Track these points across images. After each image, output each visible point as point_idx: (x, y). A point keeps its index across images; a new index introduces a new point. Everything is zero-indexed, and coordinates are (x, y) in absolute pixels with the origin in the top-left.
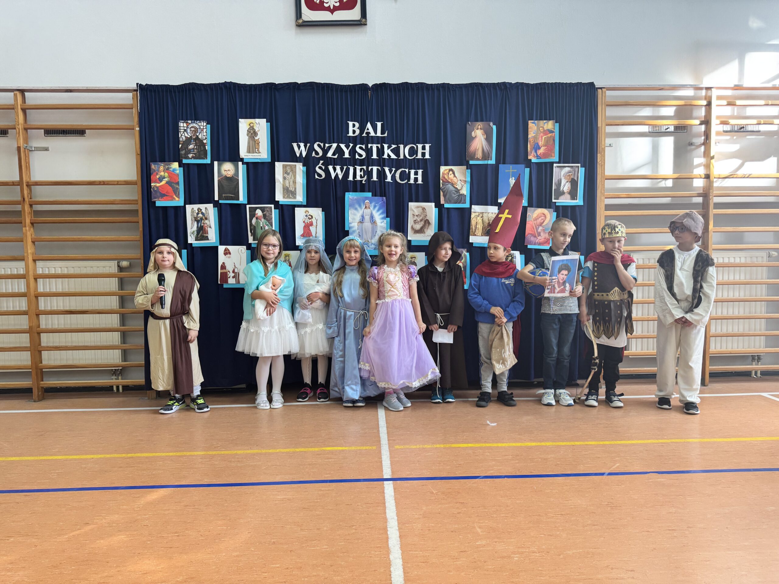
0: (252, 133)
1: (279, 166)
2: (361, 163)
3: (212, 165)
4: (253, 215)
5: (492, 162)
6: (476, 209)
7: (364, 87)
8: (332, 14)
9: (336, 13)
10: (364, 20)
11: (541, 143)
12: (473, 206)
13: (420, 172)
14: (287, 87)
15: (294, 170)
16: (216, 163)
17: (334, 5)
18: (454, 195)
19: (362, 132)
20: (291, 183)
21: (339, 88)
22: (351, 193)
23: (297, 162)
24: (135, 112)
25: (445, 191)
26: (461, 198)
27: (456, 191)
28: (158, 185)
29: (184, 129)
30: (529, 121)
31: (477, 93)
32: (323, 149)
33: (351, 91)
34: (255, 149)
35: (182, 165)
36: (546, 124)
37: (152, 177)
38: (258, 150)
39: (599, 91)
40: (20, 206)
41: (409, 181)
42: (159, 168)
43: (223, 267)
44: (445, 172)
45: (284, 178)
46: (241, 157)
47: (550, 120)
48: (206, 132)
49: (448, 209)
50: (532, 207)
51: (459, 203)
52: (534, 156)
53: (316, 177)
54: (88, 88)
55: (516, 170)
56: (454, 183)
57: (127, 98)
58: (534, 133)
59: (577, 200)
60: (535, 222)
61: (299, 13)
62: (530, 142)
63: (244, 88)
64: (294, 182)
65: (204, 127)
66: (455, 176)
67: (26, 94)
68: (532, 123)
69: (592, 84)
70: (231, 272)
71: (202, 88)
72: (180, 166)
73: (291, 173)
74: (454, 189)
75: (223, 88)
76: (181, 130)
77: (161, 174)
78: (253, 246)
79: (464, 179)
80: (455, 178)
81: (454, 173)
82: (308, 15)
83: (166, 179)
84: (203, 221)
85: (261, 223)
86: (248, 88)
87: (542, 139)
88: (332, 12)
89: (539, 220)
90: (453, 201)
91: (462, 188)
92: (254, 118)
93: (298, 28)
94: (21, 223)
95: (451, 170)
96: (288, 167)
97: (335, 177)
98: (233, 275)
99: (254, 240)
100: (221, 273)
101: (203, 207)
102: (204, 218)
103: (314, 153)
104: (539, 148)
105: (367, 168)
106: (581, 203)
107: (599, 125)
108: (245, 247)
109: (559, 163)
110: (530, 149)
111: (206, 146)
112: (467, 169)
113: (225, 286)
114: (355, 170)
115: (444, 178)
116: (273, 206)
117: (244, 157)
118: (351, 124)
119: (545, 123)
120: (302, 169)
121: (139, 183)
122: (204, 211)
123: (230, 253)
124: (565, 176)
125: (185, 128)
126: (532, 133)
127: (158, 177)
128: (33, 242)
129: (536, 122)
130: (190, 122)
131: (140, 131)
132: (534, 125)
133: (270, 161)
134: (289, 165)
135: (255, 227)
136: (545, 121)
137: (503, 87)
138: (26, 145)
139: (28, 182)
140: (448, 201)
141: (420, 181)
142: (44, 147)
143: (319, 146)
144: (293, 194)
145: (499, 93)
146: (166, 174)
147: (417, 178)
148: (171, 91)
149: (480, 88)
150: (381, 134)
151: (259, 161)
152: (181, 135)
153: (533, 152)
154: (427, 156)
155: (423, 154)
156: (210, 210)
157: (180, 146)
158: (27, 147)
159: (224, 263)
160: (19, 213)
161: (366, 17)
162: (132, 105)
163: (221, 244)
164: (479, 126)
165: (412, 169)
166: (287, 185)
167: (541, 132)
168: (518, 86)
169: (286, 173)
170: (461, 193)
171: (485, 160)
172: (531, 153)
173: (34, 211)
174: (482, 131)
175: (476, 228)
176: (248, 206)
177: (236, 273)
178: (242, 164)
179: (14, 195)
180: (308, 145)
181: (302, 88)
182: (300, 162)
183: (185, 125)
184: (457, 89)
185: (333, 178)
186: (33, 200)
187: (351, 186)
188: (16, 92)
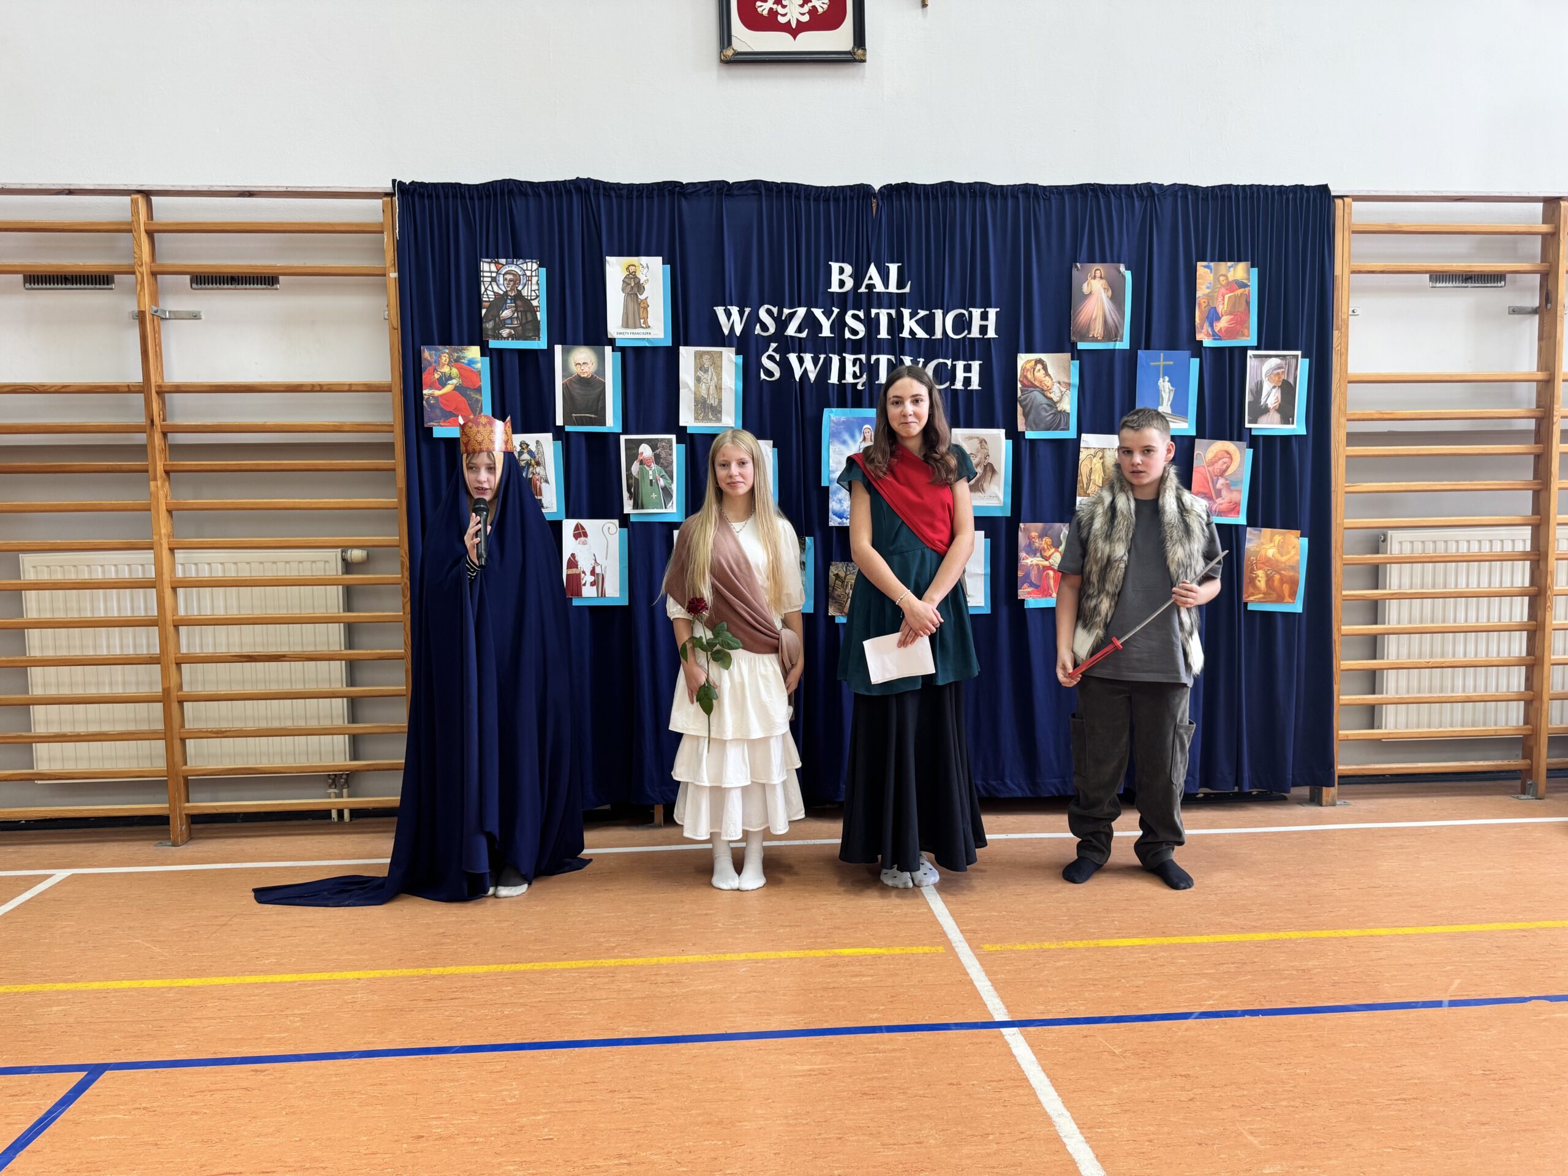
0: (634, 286)
1: (687, 354)
2: (857, 347)
3: (549, 353)
4: (632, 456)
5: (1124, 344)
6: (1090, 441)
7: (862, 192)
8: (795, 38)
9: (803, 36)
10: (860, 52)
11: (1221, 309)
12: (1083, 435)
13: (976, 365)
14: (706, 190)
15: (719, 364)
16: (558, 349)
17: (798, 20)
18: (1044, 414)
19: (858, 284)
20: (712, 388)
21: (813, 193)
22: (833, 409)
23: (724, 346)
24: (388, 241)
25: (1027, 405)
26: (1059, 420)
27: (1048, 405)
28: (437, 393)
29: (491, 277)
30: (1199, 264)
31: (1094, 203)
32: (777, 320)
33: (837, 200)
34: (640, 319)
35: (488, 353)
36: (1232, 269)
37: (423, 377)
38: (644, 323)
39: (1339, 202)
40: (144, 435)
41: (954, 385)
42: (440, 357)
43: (573, 563)
44: (1028, 366)
45: (698, 380)
46: (609, 336)
47: (1239, 260)
48: (538, 284)
49: (1032, 441)
50: (1204, 437)
51: (1056, 429)
52: (1208, 335)
53: (763, 376)
54: (289, 189)
55: (1171, 363)
56: (1045, 388)
57: (372, 211)
58: (1208, 288)
59: (1293, 423)
60: (1211, 469)
61: (725, 36)
62: (1200, 304)
63: (616, 192)
64: (719, 388)
65: (534, 274)
66: (1047, 374)
67: (154, 199)
68: (1205, 267)
69: (1324, 188)
70: (588, 573)
71: (530, 191)
72: (483, 354)
73: (711, 369)
74: (1045, 401)
75: (573, 190)
76: (485, 279)
77: (442, 370)
78: (632, 519)
79: (1066, 381)
80: (1047, 378)
81: (1045, 368)
82: (745, 39)
83: (454, 381)
84: (531, 469)
85: (651, 472)
86: (625, 192)
87: (1224, 300)
88: (794, 33)
89: (1219, 465)
90: (1042, 425)
91: (1061, 399)
92: (638, 254)
93: (725, 67)
94: (147, 471)
95: (1039, 361)
96: (706, 357)
97: (801, 378)
98: (592, 579)
99: (636, 506)
100: (568, 575)
101: (531, 438)
102: (533, 462)
103: (758, 326)
104: (1218, 318)
105: (868, 359)
106: (1302, 431)
107: (1338, 271)
108: (616, 522)
109: (1257, 348)
110: (1200, 319)
111: (538, 313)
112: (1073, 358)
113: (576, 602)
114: (842, 362)
115: (1026, 377)
116: (673, 437)
117: (615, 336)
118: (835, 266)
119: (1230, 267)
120: (734, 360)
121: (398, 388)
122: (533, 447)
123: (585, 535)
124: (1269, 376)
125: (494, 275)
126: (1204, 287)
127: (437, 376)
128: (170, 512)
129: (1212, 264)
130: (503, 261)
131: (401, 280)
132: (1209, 271)
133: (671, 345)
134: (708, 352)
135: (637, 480)
136: (1229, 264)
137: (1145, 194)
138: (155, 308)
139: (160, 386)
140: (1034, 426)
141: (975, 385)
142: (189, 313)
143: (769, 312)
144: (716, 411)
145: (1137, 203)
146: (455, 371)
147: (970, 378)
148: (463, 197)
149: (1100, 194)
150: (898, 287)
151: (647, 345)
152: (486, 289)
153: (1206, 325)
154: (991, 334)
155: (983, 329)
156: (545, 445)
157: (484, 311)
158: (156, 312)
159: (573, 555)
160: (141, 450)
161: (865, 46)
162: (382, 224)
163: (569, 516)
164: (1098, 272)
165: (958, 359)
166: (704, 393)
167: (1222, 285)
168: (1177, 191)
169: (701, 369)
170: (1059, 409)
171: (1110, 340)
172: (1202, 328)
173: (169, 445)
174: (1104, 281)
175: (1089, 480)
176: (623, 438)
177: (598, 574)
178: (613, 351)
179: (132, 411)
180: (747, 310)
181: (736, 192)
182: (730, 346)
183: (493, 268)
184: (1052, 196)
185: (797, 380)
186: (168, 422)
187: (833, 396)
188: (135, 196)
